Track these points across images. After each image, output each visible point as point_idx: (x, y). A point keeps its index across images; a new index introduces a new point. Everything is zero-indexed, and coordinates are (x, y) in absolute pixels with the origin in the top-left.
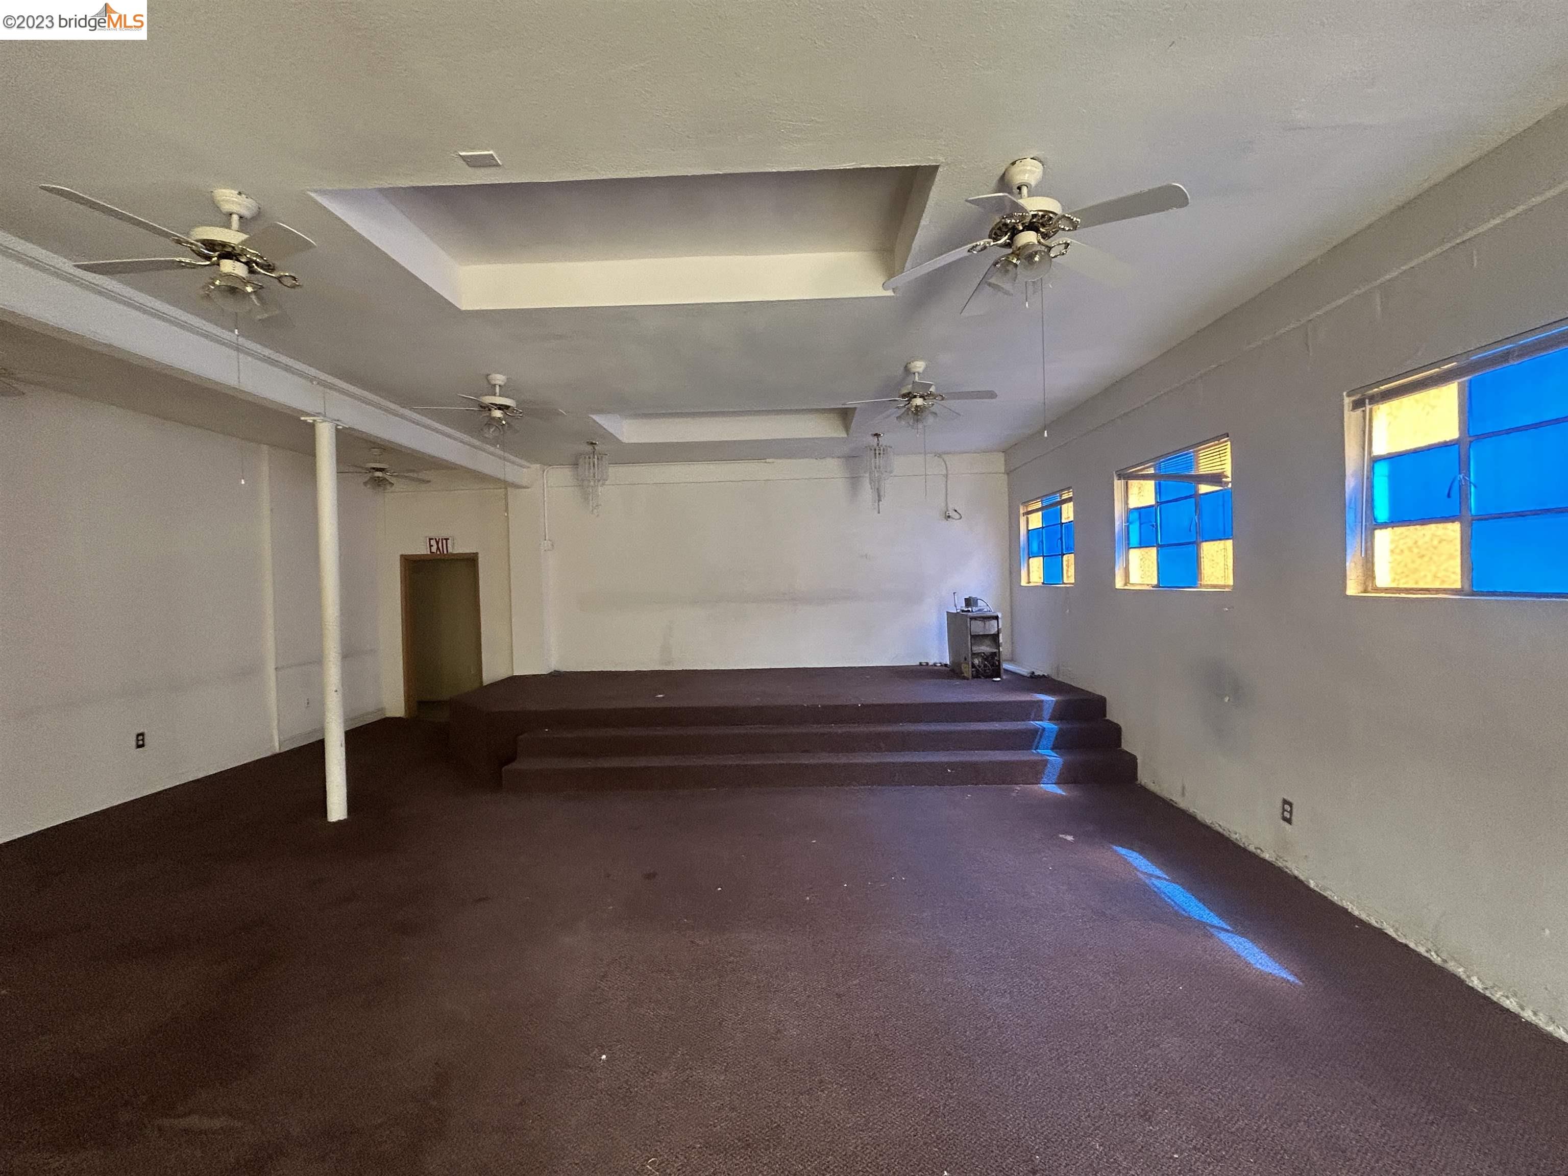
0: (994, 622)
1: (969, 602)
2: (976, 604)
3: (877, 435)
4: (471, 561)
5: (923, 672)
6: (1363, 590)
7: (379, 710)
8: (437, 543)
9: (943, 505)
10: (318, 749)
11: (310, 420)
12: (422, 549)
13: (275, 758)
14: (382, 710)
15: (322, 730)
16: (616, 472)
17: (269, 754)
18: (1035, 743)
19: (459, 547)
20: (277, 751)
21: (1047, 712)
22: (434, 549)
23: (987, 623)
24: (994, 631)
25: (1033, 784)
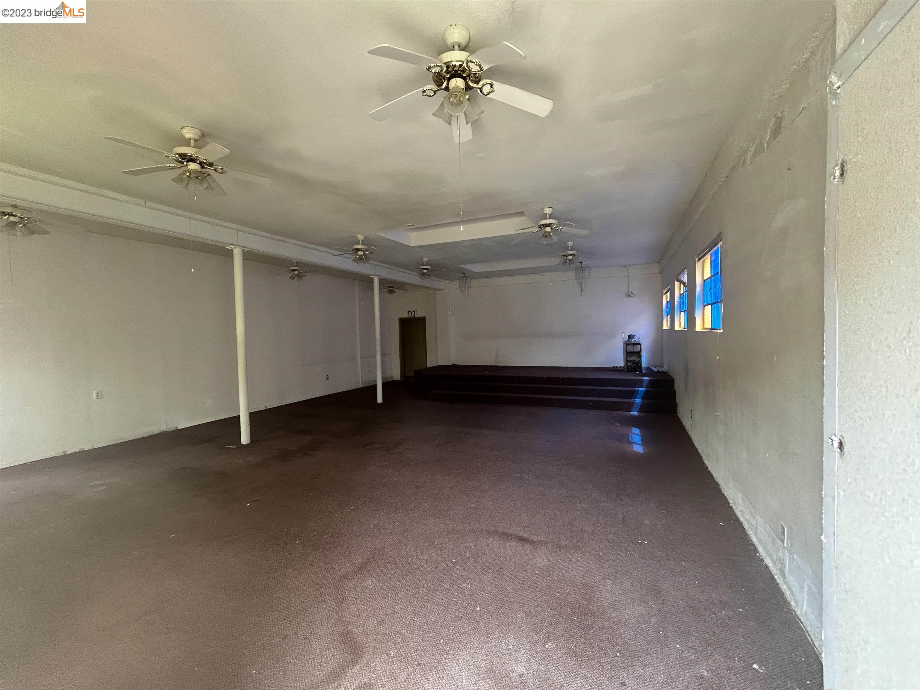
0: (639, 346)
1: (630, 337)
2: (634, 338)
3: (581, 262)
4: (423, 319)
5: (615, 369)
6: (702, 328)
7: (391, 377)
8: (411, 313)
9: (627, 290)
10: (374, 387)
11: (372, 277)
12: (406, 316)
13: (361, 389)
14: (392, 377)
15: (376, 381)
16: (474, 282)
17: (359, 387)
18: (634, 396)
19: (419, 315)
20: (361, 386)
21: (645, 384)
22: (410, 316)
23: (635, 346)
24: (638, 350)
25: (626, 411)
